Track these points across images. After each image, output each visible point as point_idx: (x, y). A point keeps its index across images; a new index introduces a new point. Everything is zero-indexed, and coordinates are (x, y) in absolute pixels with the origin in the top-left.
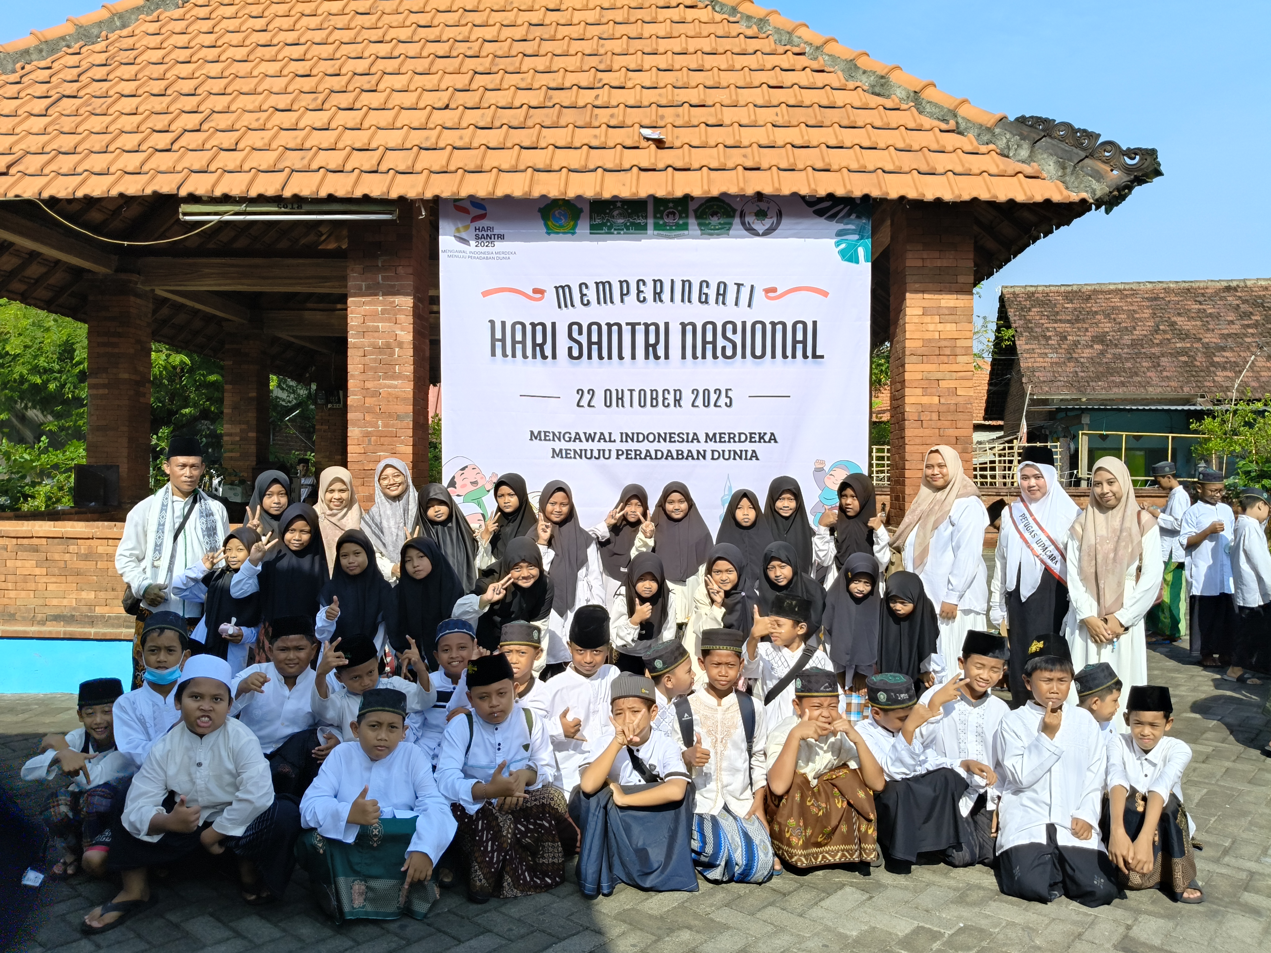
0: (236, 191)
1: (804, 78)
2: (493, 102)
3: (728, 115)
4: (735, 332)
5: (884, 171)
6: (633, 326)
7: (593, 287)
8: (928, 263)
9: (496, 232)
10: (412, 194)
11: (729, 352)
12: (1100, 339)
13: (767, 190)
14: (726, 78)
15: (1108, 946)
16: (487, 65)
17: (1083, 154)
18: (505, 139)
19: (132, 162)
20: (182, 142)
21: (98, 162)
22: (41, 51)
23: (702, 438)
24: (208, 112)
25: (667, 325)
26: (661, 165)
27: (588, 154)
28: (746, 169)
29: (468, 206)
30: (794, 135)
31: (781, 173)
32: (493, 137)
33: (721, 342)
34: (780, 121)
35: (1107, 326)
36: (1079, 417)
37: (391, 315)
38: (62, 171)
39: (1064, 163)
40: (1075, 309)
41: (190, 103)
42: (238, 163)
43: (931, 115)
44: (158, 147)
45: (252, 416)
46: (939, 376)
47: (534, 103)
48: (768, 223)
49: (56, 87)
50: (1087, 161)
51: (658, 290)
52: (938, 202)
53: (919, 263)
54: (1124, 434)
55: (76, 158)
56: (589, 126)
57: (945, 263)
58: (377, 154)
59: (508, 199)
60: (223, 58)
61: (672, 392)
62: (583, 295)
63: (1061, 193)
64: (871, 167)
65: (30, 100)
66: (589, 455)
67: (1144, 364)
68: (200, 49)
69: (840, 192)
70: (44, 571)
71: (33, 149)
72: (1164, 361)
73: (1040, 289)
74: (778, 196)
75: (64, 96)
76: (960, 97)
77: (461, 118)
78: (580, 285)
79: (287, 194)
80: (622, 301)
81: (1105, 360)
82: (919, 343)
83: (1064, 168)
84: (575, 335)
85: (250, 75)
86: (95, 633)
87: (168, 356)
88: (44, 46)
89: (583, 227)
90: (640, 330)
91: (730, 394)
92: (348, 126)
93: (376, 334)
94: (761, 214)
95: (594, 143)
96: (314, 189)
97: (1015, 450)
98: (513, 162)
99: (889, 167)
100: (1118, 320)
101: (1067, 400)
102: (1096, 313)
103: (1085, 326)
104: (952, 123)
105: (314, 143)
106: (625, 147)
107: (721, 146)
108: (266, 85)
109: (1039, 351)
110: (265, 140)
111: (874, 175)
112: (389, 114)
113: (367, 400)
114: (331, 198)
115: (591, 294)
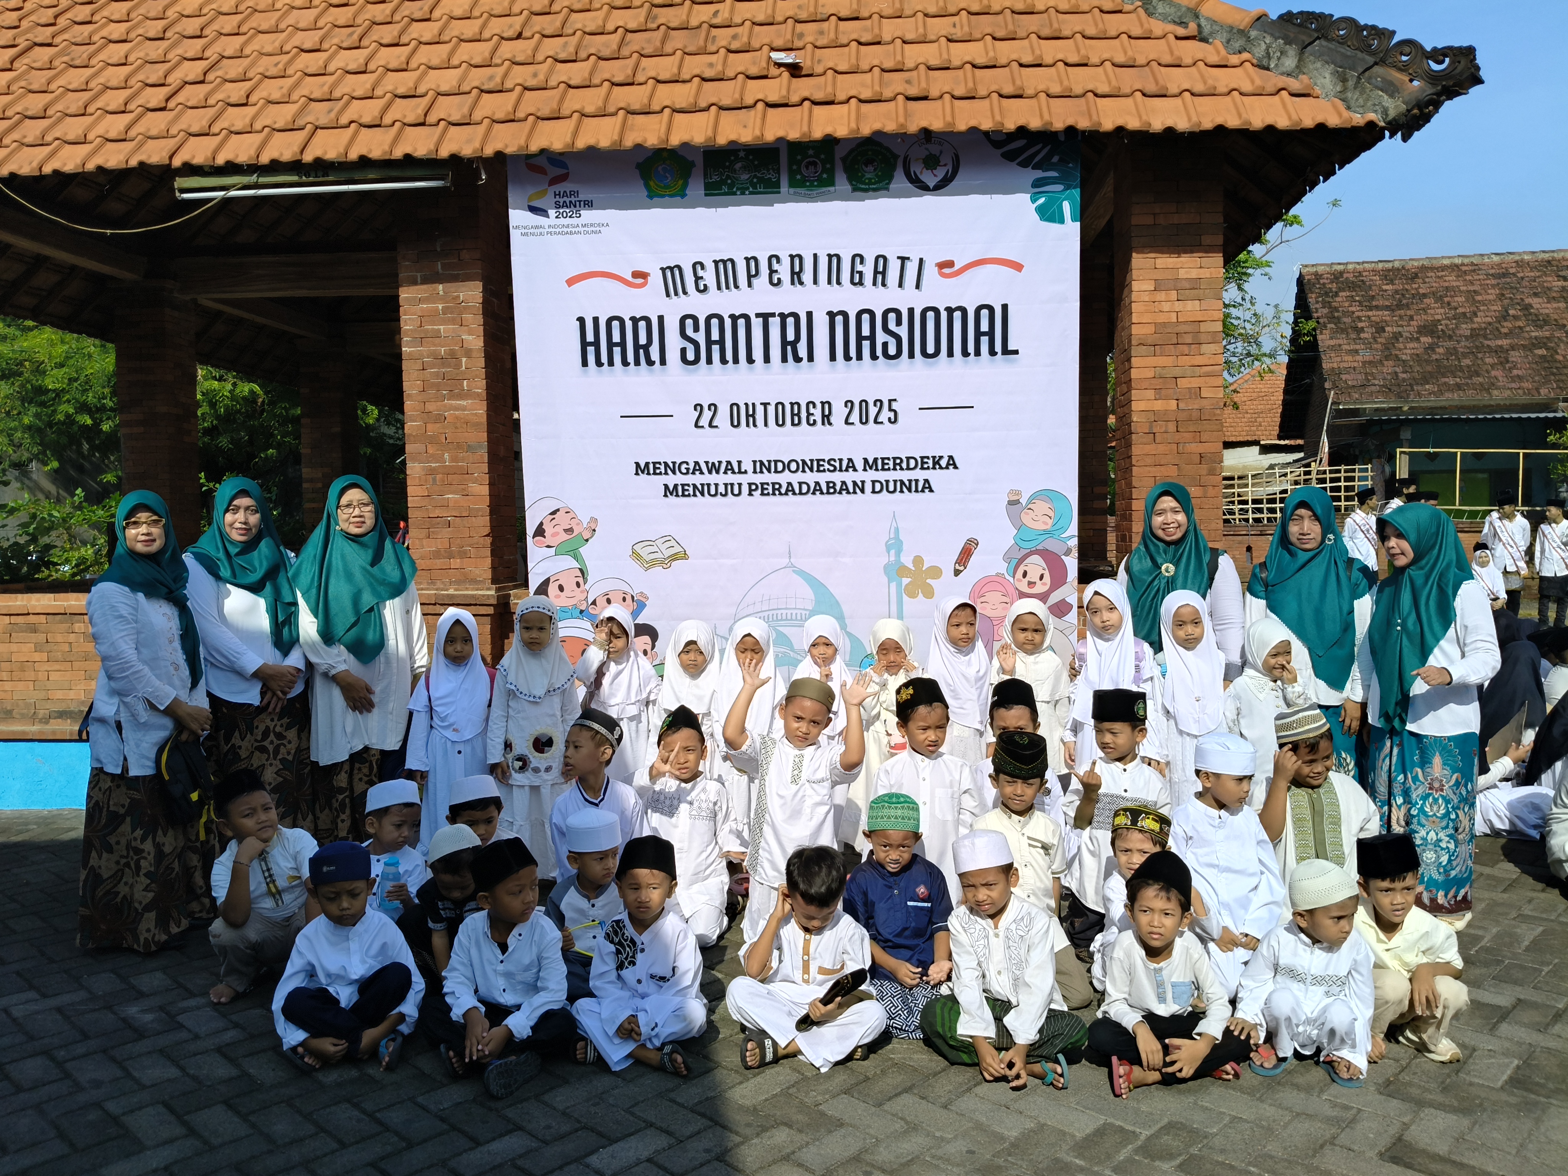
0: (243, 158)
2: (579, 26)
3: (890, 29)
4: (899, 323)
5: (1096, 95)
6: (765, 317)
7: (710, 267)
8: (1161, 220)
9: (582, 197)
10: (467, 151)
11: (892, 351)
12: (1429, 329)
13: (937, 125)
17: (1370, 60)
18: (591, 74)
19: (116, 125)
20: (180, 98)
21: (73, 128)
23: (859, 465)
24: (215, 57)
25: (810, 315)
26: (795, 99)
27: (699, 89)
28: (908, 98)
30: (975, 52)
31: (956, 102)
32: (577, 72)
33: (881, 337)
34: (958, 33)
35: (1438, 313)
36: (1396, 431)
37: (454, 313)
38: (26, 141)
39: (1344, 73)
40: (1396, 291)
41: (193, 47)
42: (247, 120)
43: (1164, 18)
44: (150, 106)
45: (335, 456)
46: (1177, 372)
47: (632, 25)
49: (26, 33)
50: (1376, 69)
51: (797, 269)
52: (1170, 132)
53: (1149, 220)
54: (1459, 451)
55: (46, 123)
56: (702, 52)
57: (1183, 219)
58: (424, 102)
59: (592, 152)
61: (819, 406)
62: (697, 279)
63: (1340, 115)
64: (1078, 90)
66: (713, 492)
67: (1487, 360)
69: (1035, 124)
70: (44, 656)
72: (1514, 356)
73: (1350, 267)
74: (951, 133)
75: (36, 44)
77: (536, 49)
78: (694, 265)
79: (308, 157)
80: (750, 285)
81: (1434, 357)
82: (1150, 329)
83: (1344, 80)
84: (689, 332)
87: (235, 385)
89: (696, 188)
90: (775, 322)
91: (894, 406)
92: (390, 66)
93: (437, 340)
94: (931, 163)
95: (708, 73)
96: (342, 150)
97: (1314, 476)
98: (600, 103)
99: (1103, 89)
100: (1453, 304)
101: (1383, 409)
102: (1425, 295)
103: (1409, 313)
104: (1193, 26)
105: (346, 90)
106: (749, 77)
107: (876, 70)
108: (291, 20)
109: (1347, 347)
110: (285, 90)
111: (1083, 100)
112: (444, 49)
113: (430, 427)
114: (364, 162)
115: (709, 277)
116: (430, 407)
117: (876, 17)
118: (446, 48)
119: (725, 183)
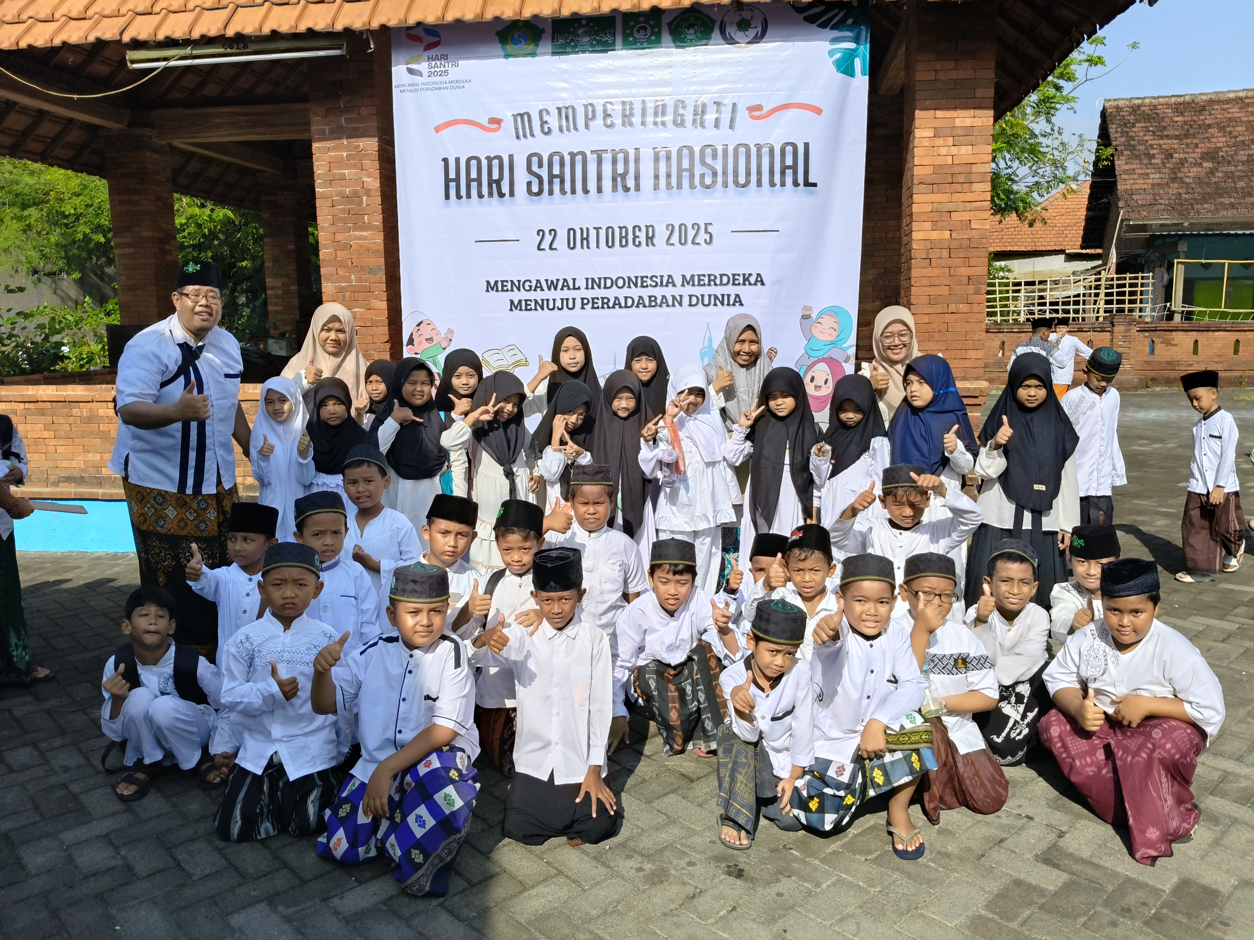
0: (179, 34)
4: (714, 157)
6: (599, 154)
7: (554, 113)
8: (942, 76)
9: (449, 59)
10: (358, 25)
11: (708, 181)
12: (1211, 155)
15: (1028, 856)
19: (77, 5)
21: (43, 8)
23: (678, 281)
25: (637, 151)
29: (420, 32)
33: (699, 169)
35: (1220, 141)
36: (1175, 244)
37: (356, 160)
40: (1185, 123)
42: (182, 1)
45: (291, 269)
46: (951, 207)
51: (628, 113)
53: (931, 76)
54: (1227, 262)
57: (961, 74)
59: (458, 22)
61: (644, 229)
62: (543, 123)
66: (551, 306)
70: (52, 434)
73: (1147, 101)
74: (760, 3)
78: (541, 112)
79: (230, 32)
80: (587, 127)
81: (1214, 180)
82: (930, 170)
84: (535, 168)
86: (103, 494)
87: (212, 210)
89: (546, 47)
90: (607, 158)
91: (710, 229)
93: (343, 182)
96: (257, 25)
97: (1103, 282)
100: (1235, 133)
101: (1167, 225)
102: (1209, 126)
103: (1195, 141)
109: (1139, 171)
113: (339, 253)
114: (275, 35)
115: (553, 121)
116: (339, 237)
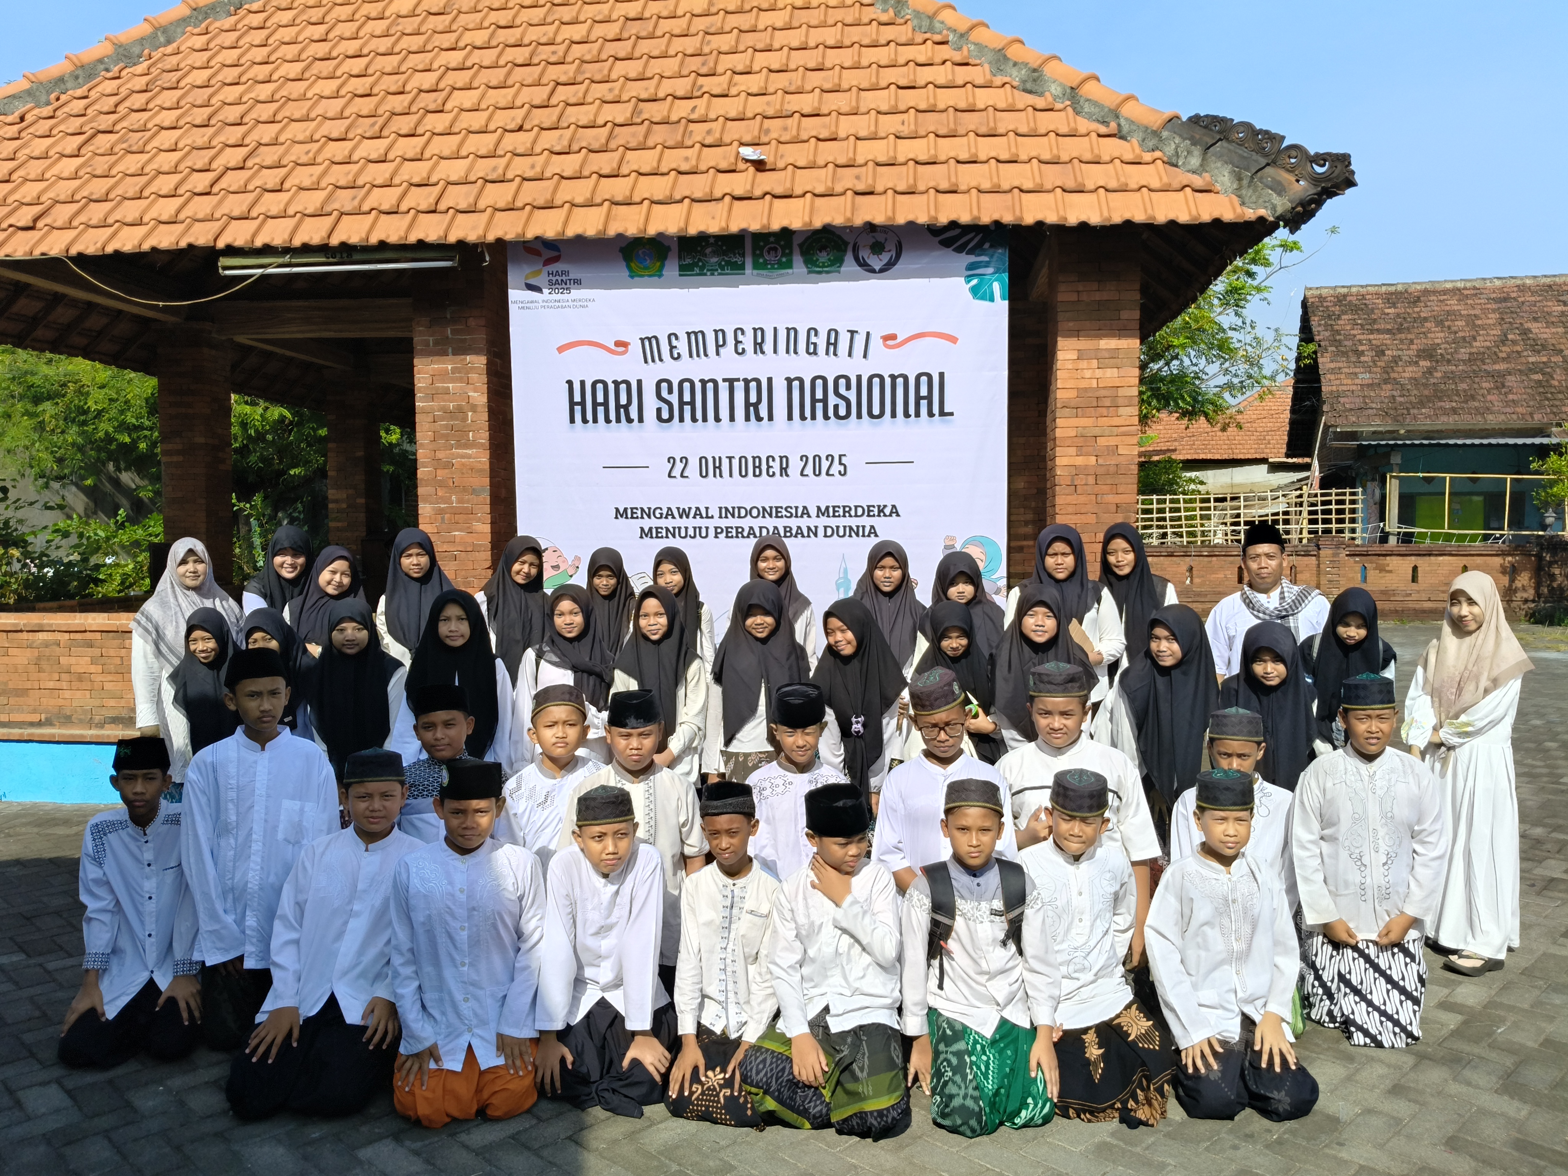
0: (278, 241)
1: (940, 74)
2: (573, 120)
3: (846, 126)
4: (848, 388)
5: (1021, 191)
6: (731, 382)
7: (683, 338)
8: (1084, 297)
9: (572, 276)
10: (472, 237)
11: (842, 412)
12: (1428, 353)
13: (879, 219)
14: (851, 78)
16: (571, 74)
17: (1263, 161)
18: (582, 167)
19: (167, 208)
20: (223, 184)
21: (130, 211)
22: (77, 78)
23: (813, 512)
24: (254, 144)
25: (770, 380)
26: (758, 192)
27: (675, 181)
28: (857, 193)
30: (919, 149)
31: (899, 197)
32: (569, 164)
33: (832, 400)
34: (905, 131)
35: (1438, 336)
36: (1387, 455)
37: (462, 374)
38: (92, 223)
39: (1240, 173)
40: (1398, 315)
41: (234, 134)
42: (282, 207)
43: (1090, 117)
44: (197, 190)
45: (359, 477)
46: (1097, 431)
47: (620, 120)
48: (885, 257)
49: (92, 121)
50: (1268, 170)
51: (759, 340)
52: (1084, 226)
53: (1074, 297)
54: (1448, 476)
55: (108, 206)
56: (680, 146)
57: (1104, 296)
58: (437, 190)
59: (580, 239)
60: (275, 77)
61: (778, 460)
62: (672, 348)
63: (1234, 209)
64: (1006, 186)
65: (62, 138)
66: (683, 534)
67: (1485, 385)
68: (250, 67)
69: (965, 218)
70: (99, 668)
71: (62, 198)
72: (1511, 380)
74: (892, 227)
75: (99, 132)
76: (1125, 93)
77: (535, 142)
78: (669, 336)
79: (334, 241)
80: (718, 354)
81: (1432, 381)
82: (1073, 394)
83: (1240, 179)
84: (664, 394)
85: (303, 98)
87: (266, 409)
88: (80, 72)
89: (671, 269)
90: (739, 387)
91: (844, 461)
92: (407, 156)
93: (447, 397)
94: (877, 248)
95: (684, 167)
96: (364, 235)
97: (1305, 499)
98: (588, 195)
99: (1028, 185)
100: (1454, 329)
101: (1377, 433)
102: (1426, 319)
103: (1410, 336)
104: (1113, 125)
105: (368, 179)
106: (719, 171)
107: (831, 166)
108: (319, 110)
109: (1346, 370)
110: (314, 178)
111: (1009, 195)
112: (455, 140)
113: (439, 472)
114: (383, 245)
115: (682, 346)
116: (440, 455)
117: (834, 114)
118: (456, 139)
119: (696, 265)
